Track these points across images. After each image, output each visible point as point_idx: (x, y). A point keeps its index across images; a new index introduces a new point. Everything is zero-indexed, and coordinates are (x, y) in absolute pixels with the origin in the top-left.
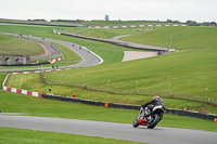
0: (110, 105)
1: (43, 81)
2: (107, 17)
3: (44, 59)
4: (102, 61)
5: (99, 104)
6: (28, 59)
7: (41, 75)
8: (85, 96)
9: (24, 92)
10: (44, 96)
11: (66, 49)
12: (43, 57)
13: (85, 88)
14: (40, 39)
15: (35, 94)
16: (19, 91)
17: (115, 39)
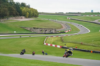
0: (94, 52)
1: (62, 40)
2: (92, 11)
3: (63, 31)
4: (90, 31)
5: (88, 51)
6: (55, 30)
7: (61, 38)
8: (82, 47)
9: (54, 45)
10: (62, 47)
11: (73, 26)
12: (62, 30)
13: (82, 44)
14: (61, 21)
15: (59, 46)
16: (51, 45)
17: (96, 21)
